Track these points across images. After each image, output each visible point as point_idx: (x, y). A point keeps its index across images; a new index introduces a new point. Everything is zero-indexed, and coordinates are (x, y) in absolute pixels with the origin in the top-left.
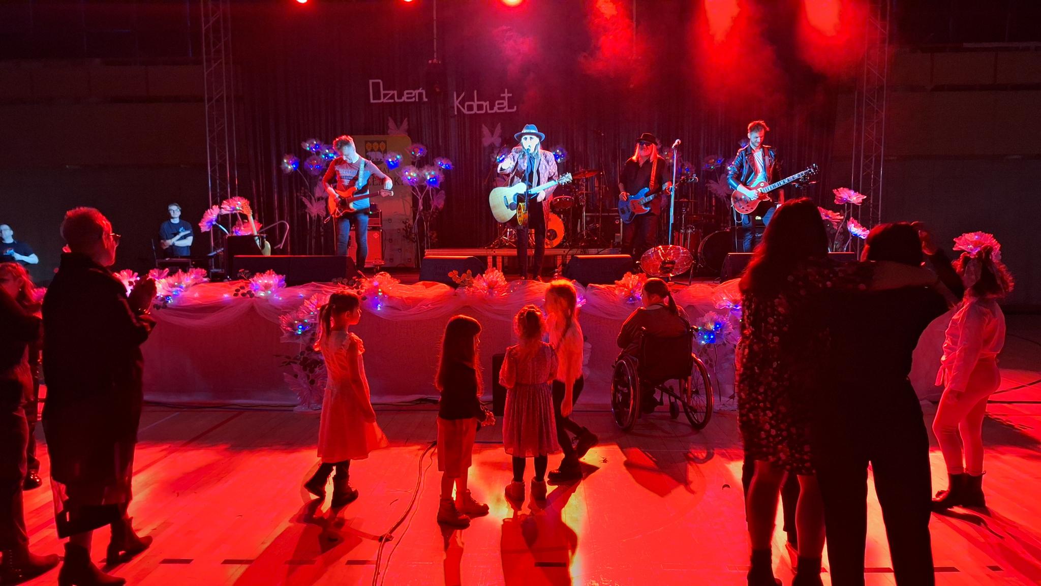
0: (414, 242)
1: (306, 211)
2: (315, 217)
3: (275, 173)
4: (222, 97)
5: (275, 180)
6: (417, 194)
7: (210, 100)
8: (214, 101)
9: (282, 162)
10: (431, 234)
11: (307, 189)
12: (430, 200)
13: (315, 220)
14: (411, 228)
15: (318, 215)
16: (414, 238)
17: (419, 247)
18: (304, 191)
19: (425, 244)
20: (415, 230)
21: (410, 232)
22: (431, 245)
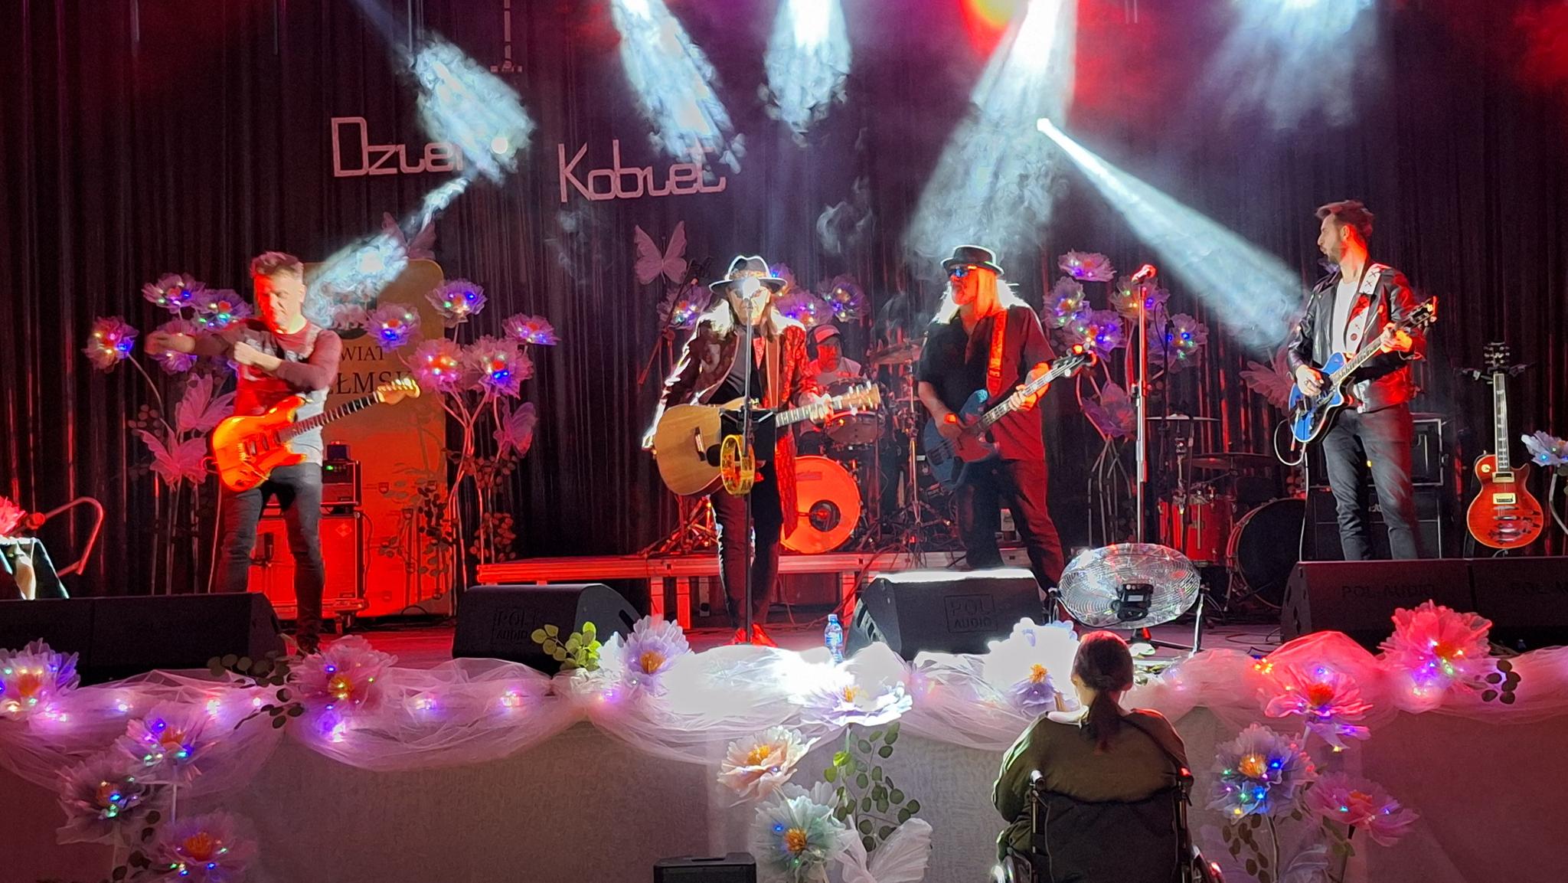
0: (451, 545)
1: (152, 468)
3: (69, 370)
5: (69, 388)
6: (460, 415)
9: (89, 340)
10: (497, 522)
11: (157, 408)
12: (494, 427)
14: (441, 508)
15: (185, 480)
16: (450, 535)
17: (463, 557)
18: (149, 416)
19: (479, 549)
20: (453, 510)
21: (440, 516)
22: (497, 551)
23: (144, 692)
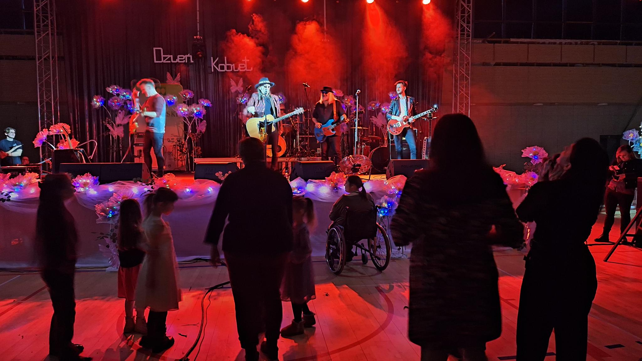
0: (186, 154)
1: (110, 133)
2: (116, 137)
3: (86, 108)
4: (48, 57)
5: (87, 113)
6: (188, 123)
7: (40, 58)
8: (43, 59)
9: (92, 101)
10: (197, 149)
11: (110, 118)
12: (196, 126)
13: (115, 140)
14: (183, 145)
15: (118, 136)
16: (185, 151)
17: (189, 157)
18: (108, 121)
19: (193, 155)
20: (186, 146)
21: (183, 147)
22: (197, 155)
23: (117, 187)
